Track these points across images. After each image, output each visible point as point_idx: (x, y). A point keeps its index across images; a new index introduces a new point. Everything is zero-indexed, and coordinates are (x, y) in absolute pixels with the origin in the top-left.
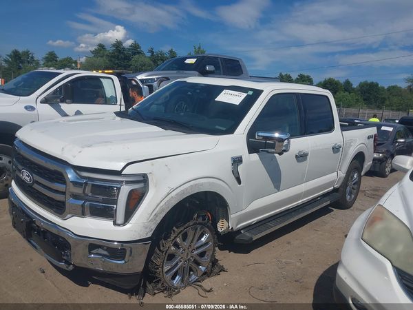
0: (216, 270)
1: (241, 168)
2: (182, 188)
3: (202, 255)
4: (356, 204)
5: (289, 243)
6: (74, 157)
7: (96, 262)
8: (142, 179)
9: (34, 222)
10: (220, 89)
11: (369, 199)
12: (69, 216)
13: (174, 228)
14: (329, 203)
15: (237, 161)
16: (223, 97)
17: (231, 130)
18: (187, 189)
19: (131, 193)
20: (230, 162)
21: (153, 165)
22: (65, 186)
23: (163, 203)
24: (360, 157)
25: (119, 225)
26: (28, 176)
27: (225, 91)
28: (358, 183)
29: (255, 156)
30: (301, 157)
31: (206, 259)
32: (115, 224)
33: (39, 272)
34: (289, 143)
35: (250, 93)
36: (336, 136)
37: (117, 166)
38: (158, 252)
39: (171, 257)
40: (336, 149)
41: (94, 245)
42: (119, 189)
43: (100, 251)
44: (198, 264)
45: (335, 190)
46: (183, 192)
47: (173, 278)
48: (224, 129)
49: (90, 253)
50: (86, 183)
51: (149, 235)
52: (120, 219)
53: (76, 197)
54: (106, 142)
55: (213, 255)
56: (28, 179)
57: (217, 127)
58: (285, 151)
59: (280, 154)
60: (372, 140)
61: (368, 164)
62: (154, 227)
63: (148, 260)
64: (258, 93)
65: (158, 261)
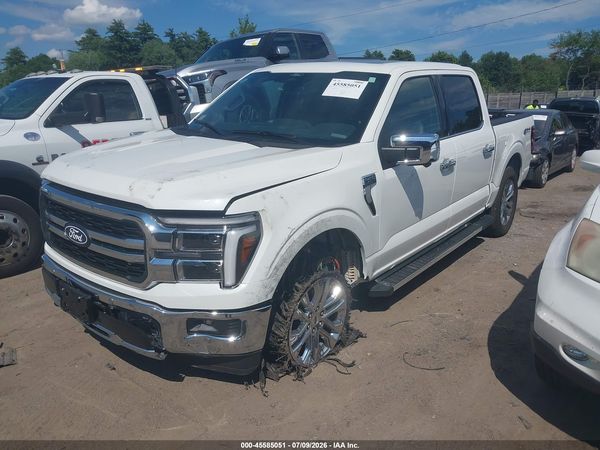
0: (352, 336)
1: (374, 191)
2: (305, 227)
3: (333, 317)
4: (513, 229)
5: (437, 290)
6: (153, 197)
7: (198, 343)
8: (253, 219)
9: (97, 299)
10: (326, 79)
11: (527, 219)
12: (154, 283)
13: (297, 284)
14: (480, 230)
15: (370, 181)
16: (334, 90)
17: (355, 137)
18: (311, 228)
19: (241, 240)
20: (361, 183)
21: (264, 197)
22: (142, 242)
23: (284, 250)
24: (515, 161)
25: (229, 287)
26: (79, 234)
27: (334, 81)
28: (514, 198)
29: (391, 172)
30: (447, 168)
31: (338, 324)
32: (223, 286)
33: (108, 370)
34: (438, 147)
35: (372, 80)
36: (486, 134)
37: (218, 204)
38: (281, 319)
39: (297, 324)
40: (487, 153)
41: (194, 320)
42: (224, 237)
43: (204, 327)
44: (329, 330)
45: (487, 211)
46: (307, 233)
47: (301, 353)
48: (344, 137)
49: (190, 333)
50: (175, 235)
51: (270, 297)
52: (230, 278)
53: (160, 255)
54: (193, 170)
55: (348, 317)
56: (79, 238)
57: (334, 135)
58: (433, 160)
59: (427, 165)
60: (529, 134)
61: (525, 169)
62: (275, 285)
63: (270, 332)
64: (383, 79)
65: (282, 332)
